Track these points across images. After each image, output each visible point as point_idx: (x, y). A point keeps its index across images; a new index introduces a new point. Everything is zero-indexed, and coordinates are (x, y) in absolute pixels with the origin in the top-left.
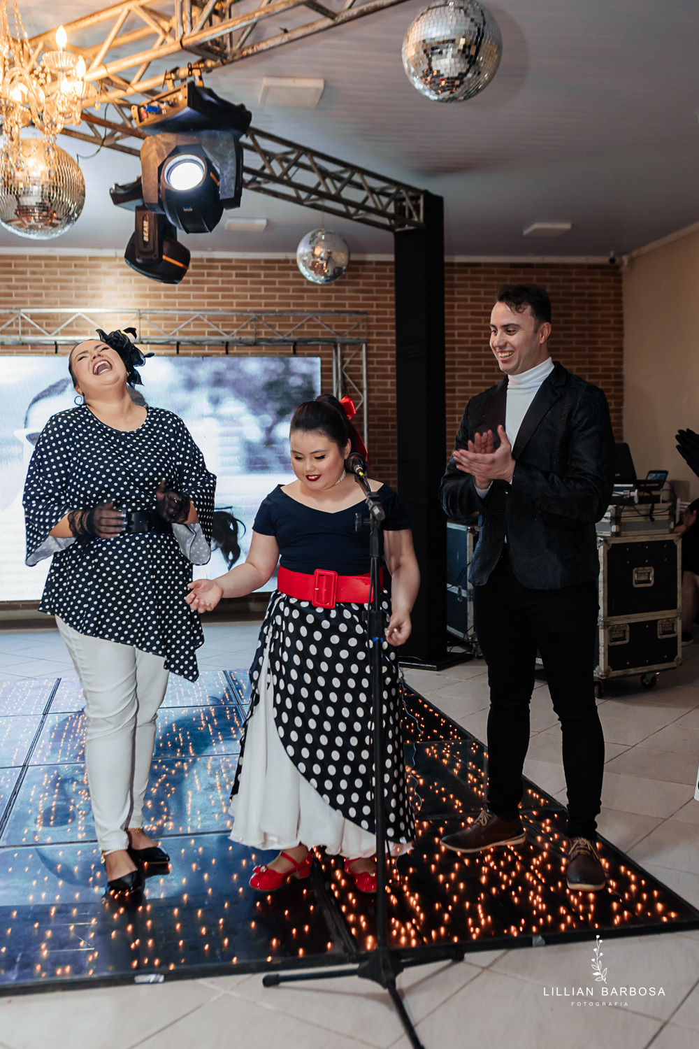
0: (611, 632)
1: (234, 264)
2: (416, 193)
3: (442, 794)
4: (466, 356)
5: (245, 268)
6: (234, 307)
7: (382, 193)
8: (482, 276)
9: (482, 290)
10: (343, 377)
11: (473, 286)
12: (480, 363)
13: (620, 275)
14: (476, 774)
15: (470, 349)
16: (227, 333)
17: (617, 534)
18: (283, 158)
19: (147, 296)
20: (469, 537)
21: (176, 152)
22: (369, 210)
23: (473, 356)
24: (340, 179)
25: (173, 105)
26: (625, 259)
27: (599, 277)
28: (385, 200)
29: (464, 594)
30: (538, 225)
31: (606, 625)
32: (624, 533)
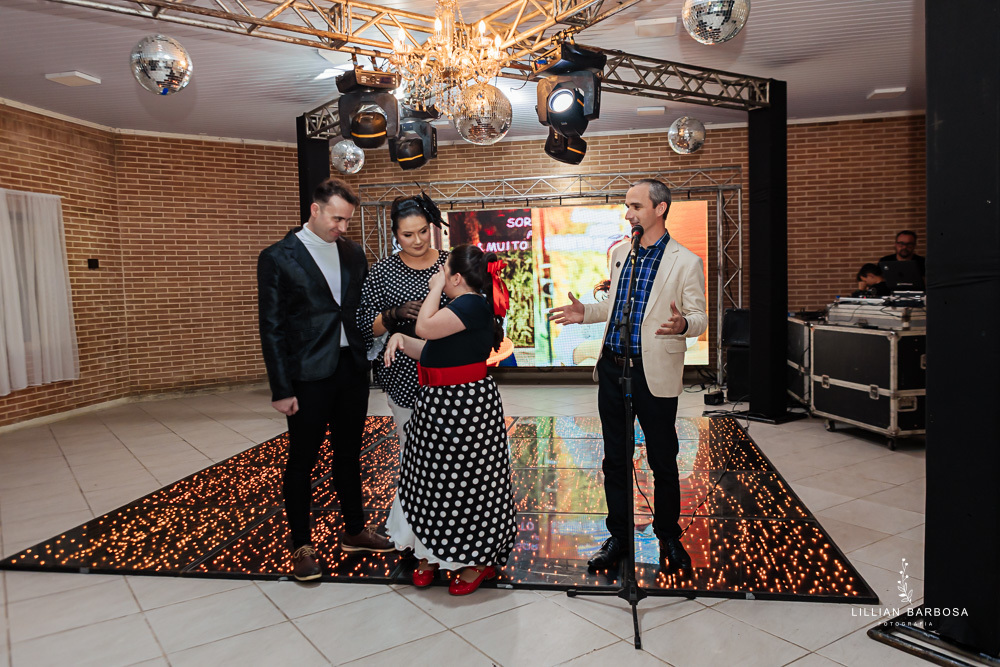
0: (900, 402)
1: (649, 137)
2: (763, 82)
3: (733, 504)
4: (825, 193)
5: (657, 139)
8: (838, 131)
10: (723, 212)
11: (831, 139)
14: (763, 493)
17: (906, 329)
18: (657, 70)
20: (806, 329)
21: (559, 86)
22: (725, 99)
24: (701, 79)
25: (554, 58)
29: (802, 370)
30: (877, 91)
31: (896, 396)
32: (913, 328)
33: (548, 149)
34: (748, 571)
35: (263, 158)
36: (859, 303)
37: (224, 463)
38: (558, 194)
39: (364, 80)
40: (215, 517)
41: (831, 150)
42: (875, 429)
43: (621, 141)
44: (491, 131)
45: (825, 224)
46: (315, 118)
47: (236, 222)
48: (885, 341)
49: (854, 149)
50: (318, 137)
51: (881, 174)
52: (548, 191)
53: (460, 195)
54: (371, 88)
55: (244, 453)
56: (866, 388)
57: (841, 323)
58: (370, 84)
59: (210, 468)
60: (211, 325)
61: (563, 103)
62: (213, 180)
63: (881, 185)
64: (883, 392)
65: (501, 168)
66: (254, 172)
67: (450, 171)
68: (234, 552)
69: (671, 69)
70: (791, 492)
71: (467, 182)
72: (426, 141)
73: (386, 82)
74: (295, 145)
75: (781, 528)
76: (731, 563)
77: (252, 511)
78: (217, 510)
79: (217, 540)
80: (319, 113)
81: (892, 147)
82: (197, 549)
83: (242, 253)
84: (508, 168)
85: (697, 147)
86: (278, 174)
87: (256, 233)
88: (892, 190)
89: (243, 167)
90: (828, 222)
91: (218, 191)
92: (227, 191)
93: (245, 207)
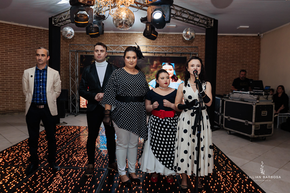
0: (255, 126)
2: (211, 19)
4: (221, 57)
5: (170, 36)
6: (168, 45)
7: (203, 19)
9: (226, 42)
11: (224, 41)
12: (225, 59)
13: (260, 38)
14: (220, 159)
15: (222, 56)
16: (166, 51)
17: (258, 103)
18: (180, 11)
19: (148, 42)
20: (221, 101)
21: (156, 10)
22: (200, 23)
23: (223, 57)
24: (194, 16)
26: (262, 34)
27: (255, 39)
28: (204, 21)
29: (219, 114)
30: (241, 27)
31: (254, 124)
32: (260, 102)
35: (35, 32)
36: (240, 93)
37: (17, 145)
39: (81, 1)
41: (224, 44)
42: (246, 134)
44: (127, 25)
45: (221, 67)
46: (56, 18)
47: (24, 54)
48: (251, 106)
49: (230, 44)
50: (57, 25)
51: (238, 53)
56: (244, 121)
57: (234, 99)
58: (83, 3)
59: (11, 147)
60: (13, 90)
61: (158, 16)
63: (237, 56)
64: (250, 123)
65: (118, 42)
66: (31, 37)
69: (185, 11)
72: (100, 28)
73: (89, 3)
74: (48, 29)
80: (58, 16)
81: (241, 45)
84: (121, 42)
86: (40, 38)
87: (31, 58)
88: (240, 58)
89: (27, 35)
90: (222, 66)
91: (17, 43)
92: (21, 43)
93: (27, 49)
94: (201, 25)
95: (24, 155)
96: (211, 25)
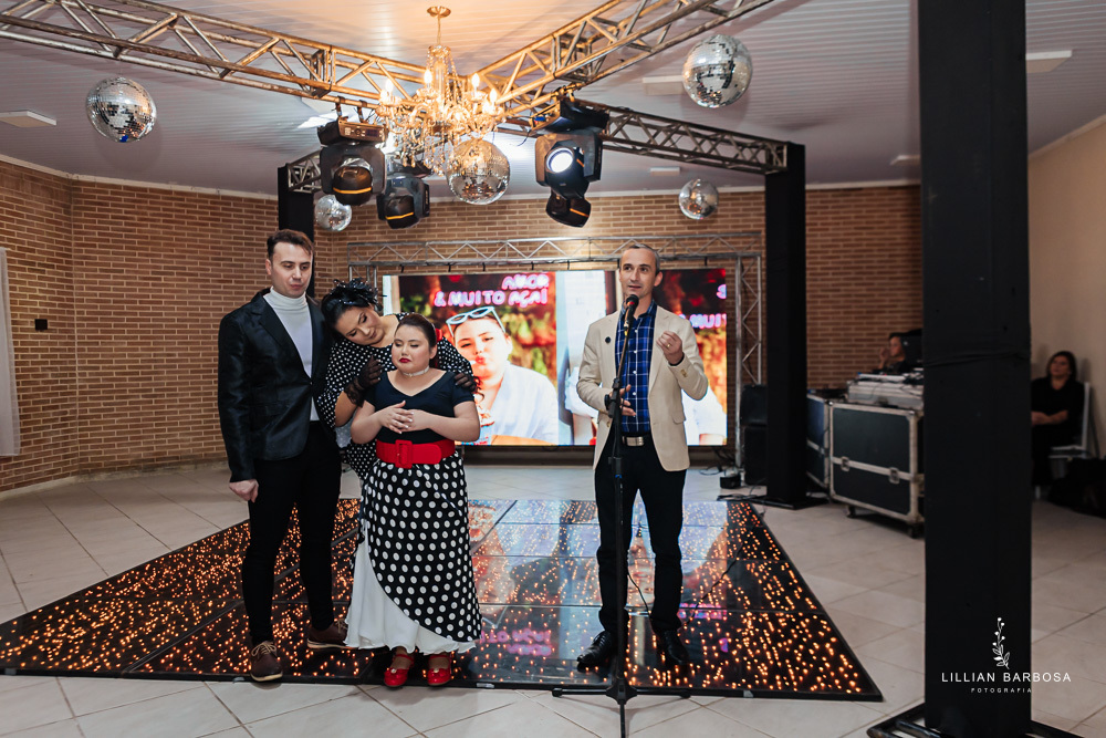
0: (920, 486)
1: (664, 199)
2: (780, 145)
3: (740, 596)
6: (665, 231)
8: (864, 198)
9: (864, 209)
10: (742, 282)
11: (857, 206)
14: (773, 584)
15: (854, 257)
18: (667, 130)
19: (601, 226)
20: (826, 408)
21: (558, 145)
22: (742, 161)
24: (714, 140)
25: (553, 115)
29: (823, 452)
30: (902, 158)
31: (916, 480)
33: (549, 211)
34: (749, 668)
35: (240, 211)
36: (880, 381)
37: (183, 550)
38: (566, 258)
39: (348, 132)
40: (166, 611)
41: (856, 217)
42: (895, 515)
43: (635, 203)
44: (486, 190)
45: (849, 296)
46: (298, 170)
47: (208, 281)
48: (903, 421)
49: (879, 217)
50: (301, 190)
52: (555, 254)
53: (460, 256)
54: (355, 140)
55: (205, 539)
56: (887, 471)
57: (861, 401)
58: (354, 136)
59: (166, 556)
60: (176, 395)
61: (562, 162)
62: (184, 234)
64: (903, 475)
65: (505, 228)
66: (230, 226)
67: (449, 230)
68: (185, 650)
69: (682, 128)
70: (802, 583)
71: (467, 242)
72: (417, 198)
73: (371, 136)
74: (275, 198)
75: (788, 621)
76: (731, 659)
77: (210, 604)
78: (169, 603)
79: (167, 636)
80: (304, 164)
82: (144, 647)
83: (214, 315)
84: (513, 228)
85: (710, 211)
87: (231, 293)
89: (218, 220)
90: (853, 293)
91: (189, 246)
92: (199, 247)
93: (219, 265)
94: (742, 166)
95: (199, 574)
96: (780, 164)
